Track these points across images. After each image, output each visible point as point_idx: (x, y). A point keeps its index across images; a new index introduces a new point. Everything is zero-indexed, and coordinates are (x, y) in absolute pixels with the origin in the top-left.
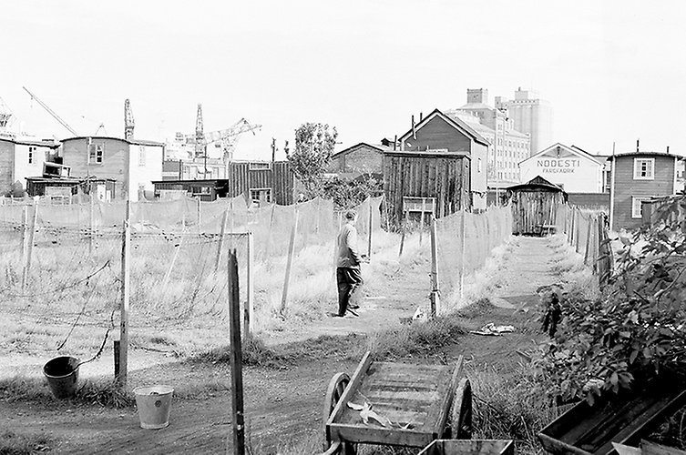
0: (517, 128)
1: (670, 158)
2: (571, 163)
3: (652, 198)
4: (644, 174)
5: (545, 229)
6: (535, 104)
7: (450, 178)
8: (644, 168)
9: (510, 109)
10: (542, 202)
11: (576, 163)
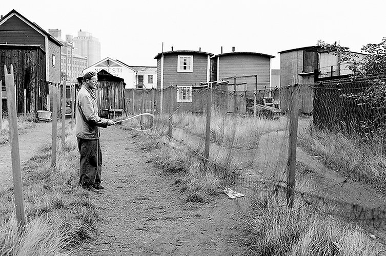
0: (80, 53)
1: (204, 55)
2: (116, 70)
3: (202, 84)
4: (185, 68)
5: (111, 112)
6: (89, 40)
7: (25, 67)
8: (185, 64)
9: (75, 42)
10: (108, 90)
11: (120, 70)
